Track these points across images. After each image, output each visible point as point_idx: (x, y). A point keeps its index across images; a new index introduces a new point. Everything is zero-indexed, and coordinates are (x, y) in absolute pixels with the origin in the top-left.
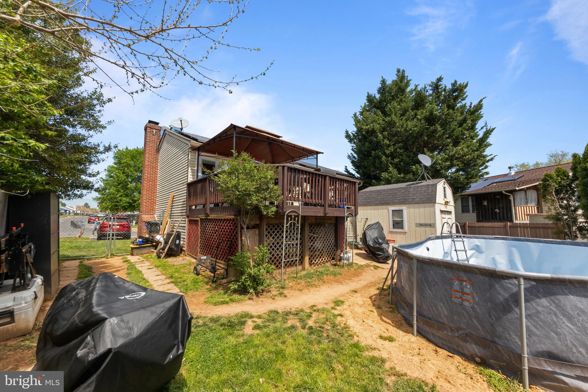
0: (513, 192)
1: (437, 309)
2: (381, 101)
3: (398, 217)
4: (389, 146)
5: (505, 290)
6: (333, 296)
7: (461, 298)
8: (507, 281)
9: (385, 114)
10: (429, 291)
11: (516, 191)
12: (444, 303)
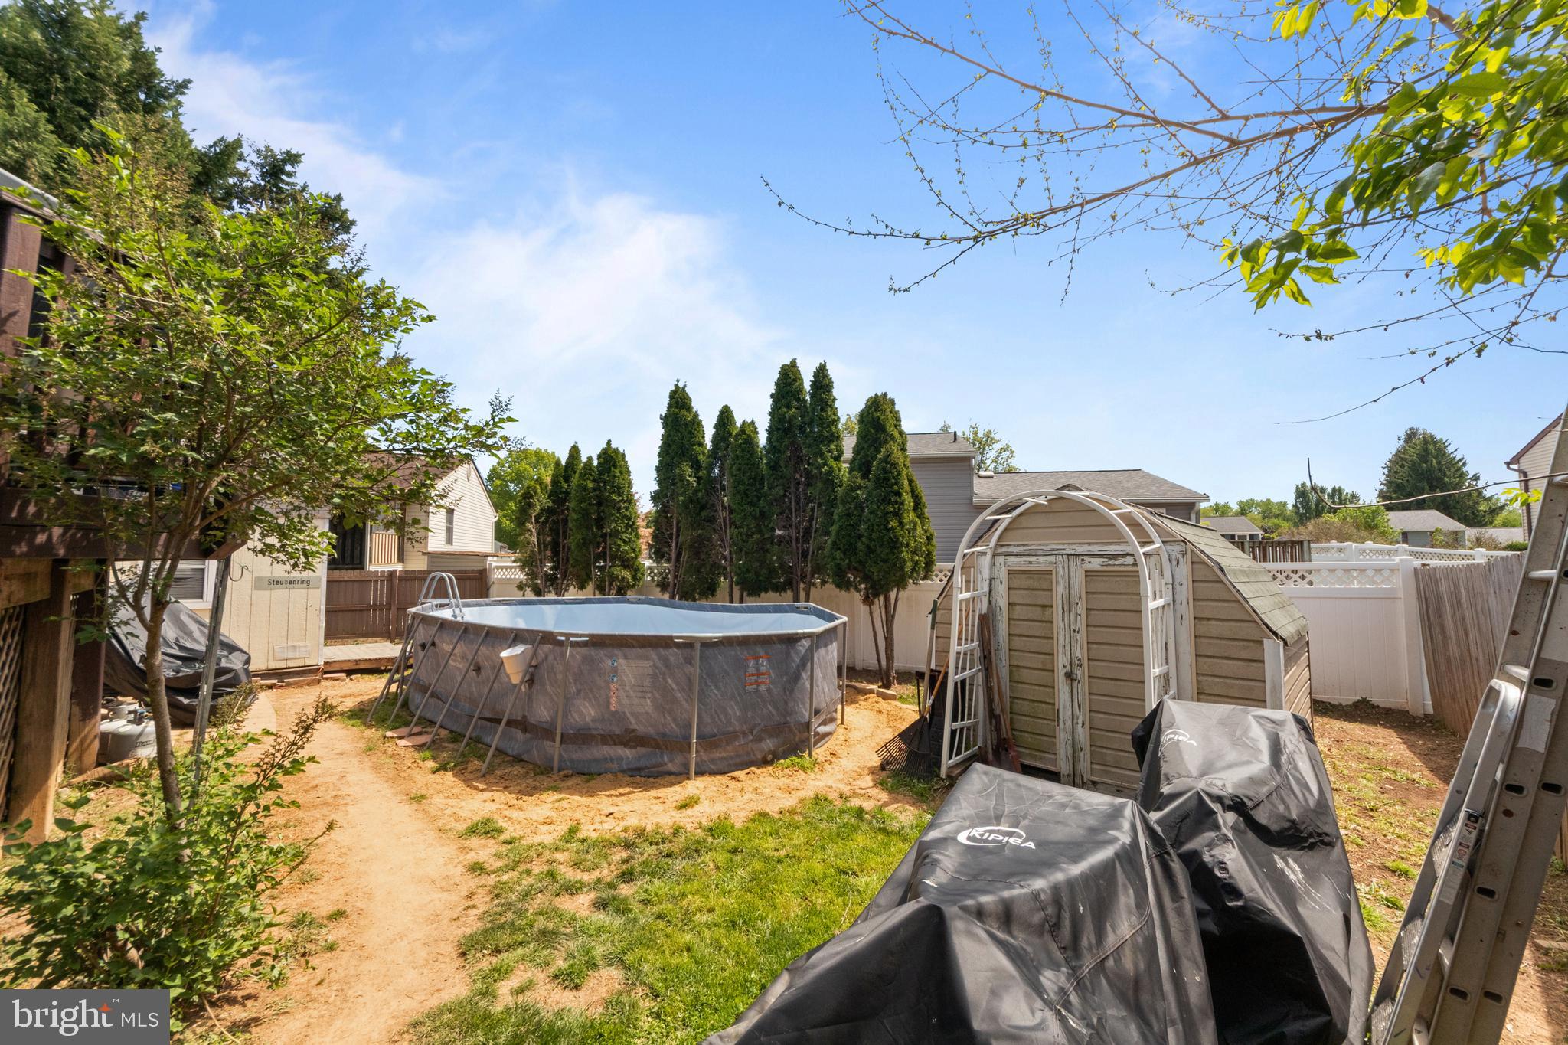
1: (726, 714)
5: (798, 655)
7: (756, 682)
8: (799, 643)
10: (715, 692)
12: (736, 698)
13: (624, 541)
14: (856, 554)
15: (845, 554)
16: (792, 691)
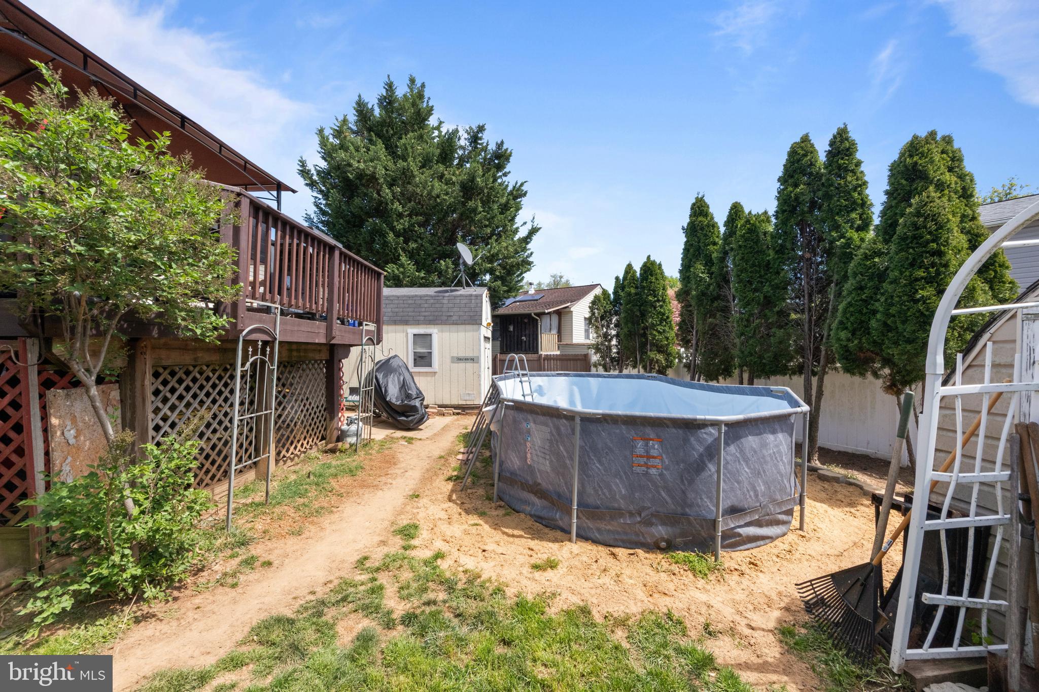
0: (540, 315)
1: (610, 490)
2: (382, 123)
3: (423, 347)
4: (400, 216)
5: (701, 443)
6: (383, 520)
7: (646, 465)
8: (703, 431)
9: (391, 149)
10: (598, 465)
11: (544, 314)
12: (621, 477)
13: (659, 332)
14: (869, 334)
15: (853, 334)
16: (691, 482)
